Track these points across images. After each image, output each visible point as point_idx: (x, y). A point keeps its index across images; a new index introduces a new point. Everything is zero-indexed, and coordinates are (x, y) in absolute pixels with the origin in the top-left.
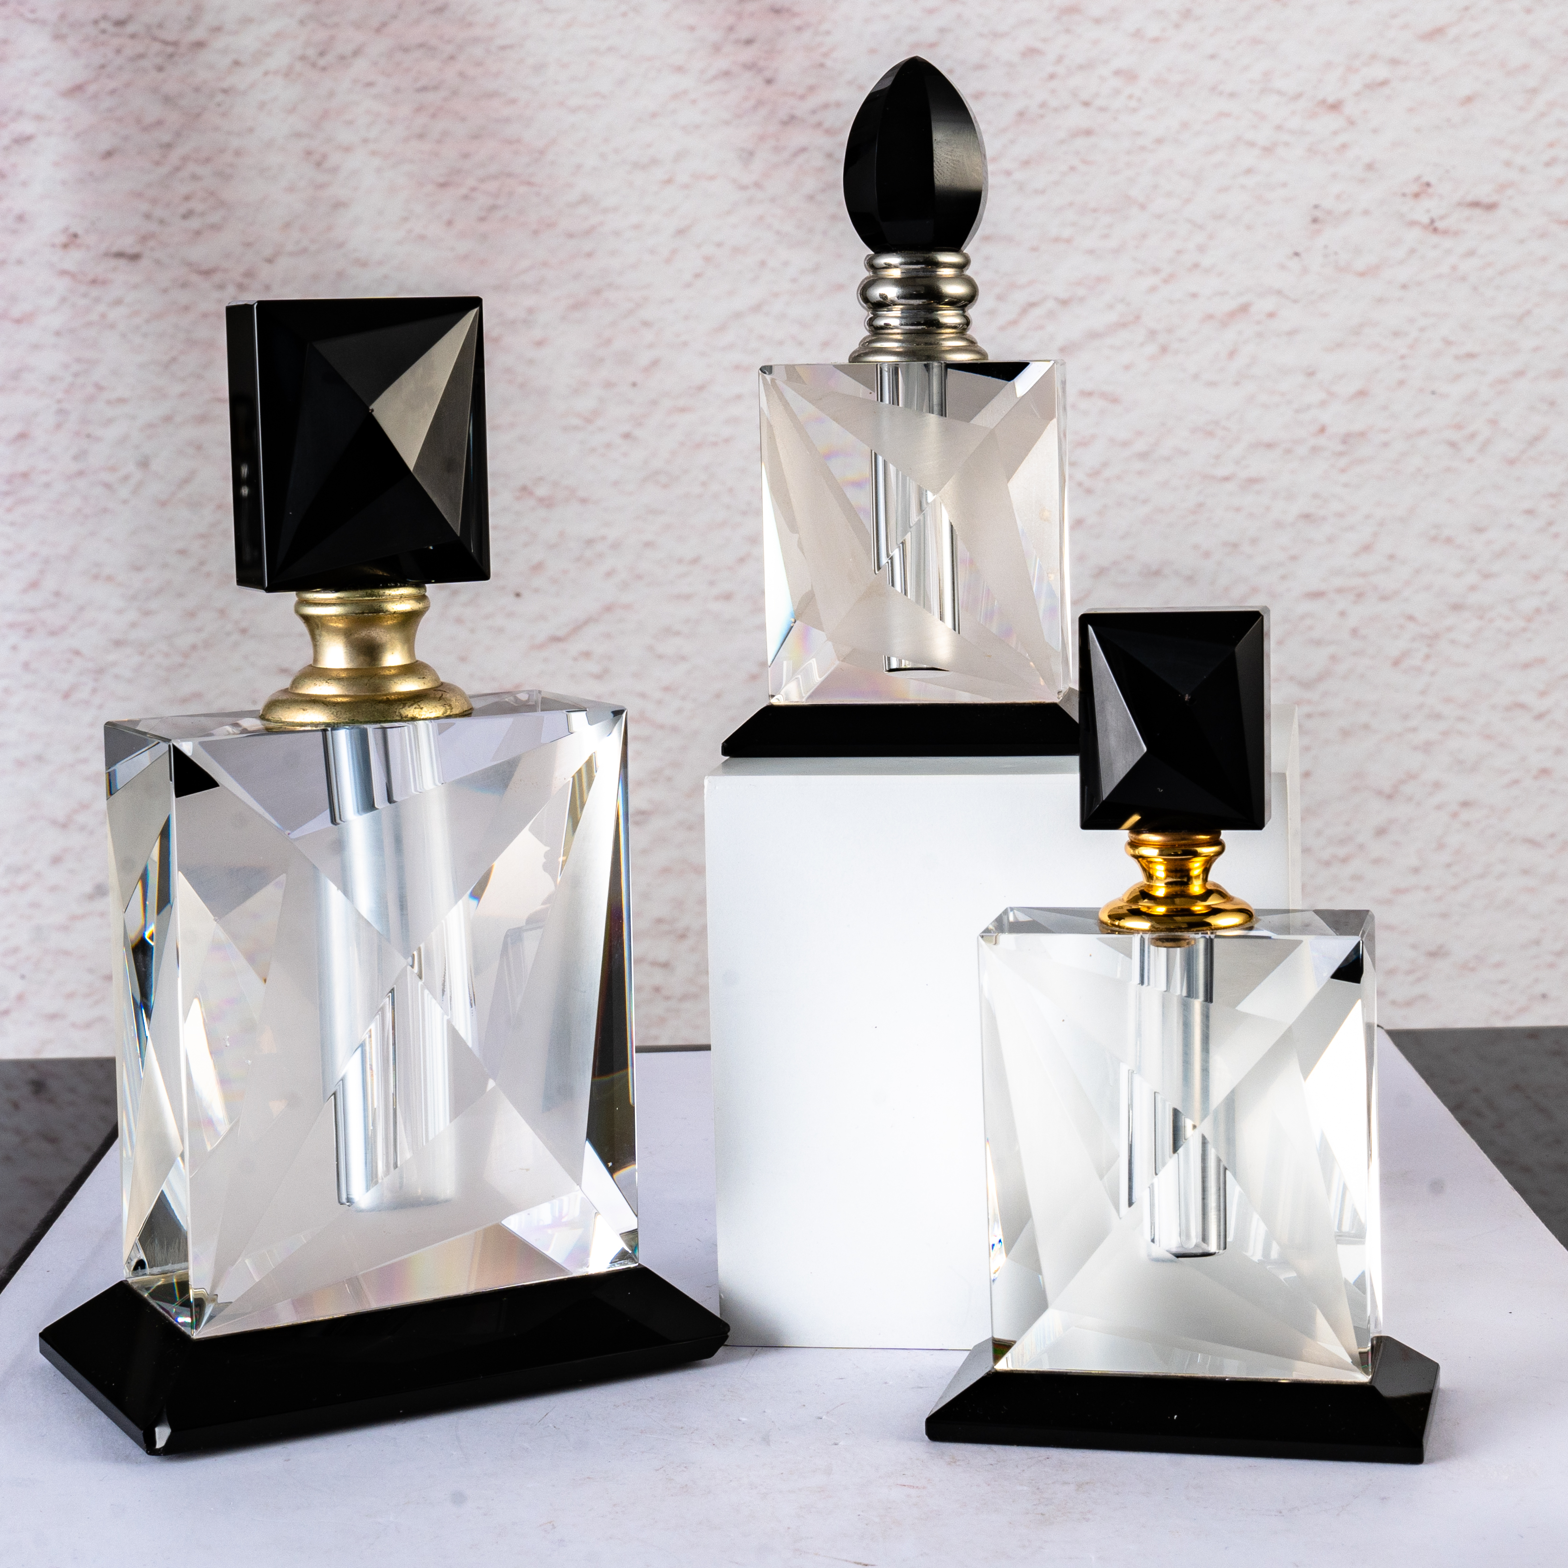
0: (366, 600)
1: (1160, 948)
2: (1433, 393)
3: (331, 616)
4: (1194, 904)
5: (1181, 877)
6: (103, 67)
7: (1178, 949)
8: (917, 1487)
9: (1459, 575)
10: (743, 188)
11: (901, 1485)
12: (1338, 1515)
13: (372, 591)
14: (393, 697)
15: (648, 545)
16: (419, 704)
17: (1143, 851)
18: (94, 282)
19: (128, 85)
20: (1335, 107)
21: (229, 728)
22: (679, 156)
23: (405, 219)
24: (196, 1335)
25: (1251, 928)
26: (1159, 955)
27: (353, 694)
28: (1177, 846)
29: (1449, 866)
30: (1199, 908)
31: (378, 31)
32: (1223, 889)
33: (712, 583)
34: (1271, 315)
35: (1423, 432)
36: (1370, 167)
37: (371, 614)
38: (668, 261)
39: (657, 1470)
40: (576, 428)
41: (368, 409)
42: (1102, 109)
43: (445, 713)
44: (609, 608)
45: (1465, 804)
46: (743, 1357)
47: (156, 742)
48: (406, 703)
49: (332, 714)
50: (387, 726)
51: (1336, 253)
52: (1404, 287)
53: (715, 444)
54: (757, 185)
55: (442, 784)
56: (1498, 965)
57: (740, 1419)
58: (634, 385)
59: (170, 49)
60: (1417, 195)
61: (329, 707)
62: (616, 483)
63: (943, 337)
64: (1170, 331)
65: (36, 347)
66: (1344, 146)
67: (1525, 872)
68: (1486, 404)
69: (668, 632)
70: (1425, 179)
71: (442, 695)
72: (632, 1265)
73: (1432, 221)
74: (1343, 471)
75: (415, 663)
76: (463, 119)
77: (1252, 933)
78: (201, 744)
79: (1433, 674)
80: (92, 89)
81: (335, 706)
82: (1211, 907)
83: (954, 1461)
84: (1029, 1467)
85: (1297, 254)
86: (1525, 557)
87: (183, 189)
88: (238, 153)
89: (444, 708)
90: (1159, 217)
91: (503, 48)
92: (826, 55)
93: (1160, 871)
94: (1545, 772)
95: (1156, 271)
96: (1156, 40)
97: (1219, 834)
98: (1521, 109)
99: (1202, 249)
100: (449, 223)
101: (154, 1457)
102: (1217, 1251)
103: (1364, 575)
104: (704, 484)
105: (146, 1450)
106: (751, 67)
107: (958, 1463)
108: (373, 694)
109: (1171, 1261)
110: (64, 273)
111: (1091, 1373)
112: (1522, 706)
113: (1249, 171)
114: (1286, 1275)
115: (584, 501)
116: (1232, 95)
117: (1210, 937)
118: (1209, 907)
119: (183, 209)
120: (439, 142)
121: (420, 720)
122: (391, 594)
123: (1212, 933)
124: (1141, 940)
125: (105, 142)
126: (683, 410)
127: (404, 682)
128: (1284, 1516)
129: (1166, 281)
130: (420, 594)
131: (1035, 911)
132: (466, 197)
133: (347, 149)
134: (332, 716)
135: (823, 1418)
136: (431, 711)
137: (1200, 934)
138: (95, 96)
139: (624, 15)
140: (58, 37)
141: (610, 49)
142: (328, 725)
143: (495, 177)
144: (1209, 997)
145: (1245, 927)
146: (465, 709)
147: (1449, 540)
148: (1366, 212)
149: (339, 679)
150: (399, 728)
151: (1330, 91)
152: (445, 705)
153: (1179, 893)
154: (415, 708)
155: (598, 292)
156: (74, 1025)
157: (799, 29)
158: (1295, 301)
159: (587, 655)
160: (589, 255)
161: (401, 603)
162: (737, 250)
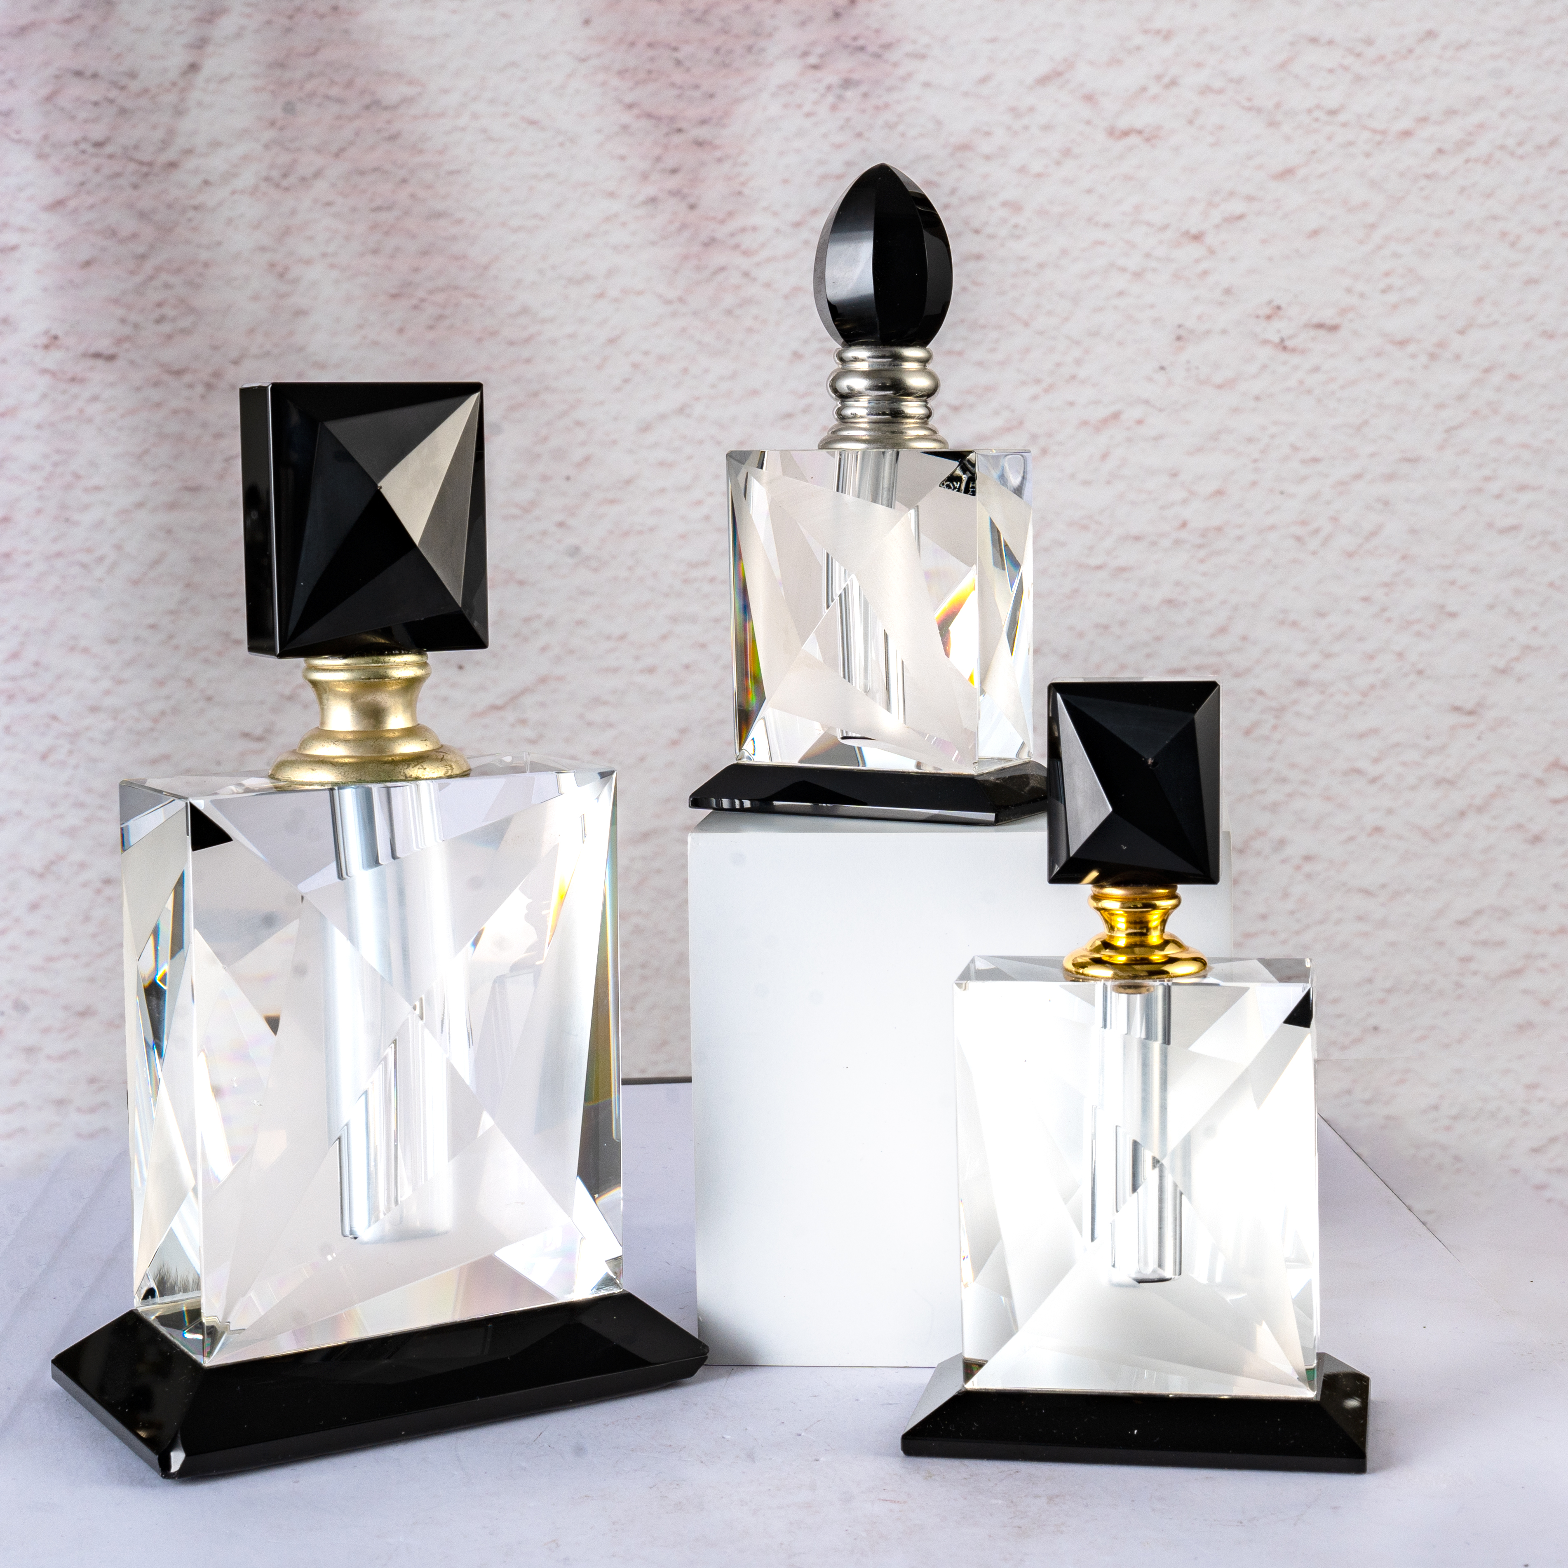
0: (372, 666)
1: (1120, 994)
2: (1282, 493)
3: (339, 681)
4: (1152, 953)
5: (1141, 928)
6: (82, 184)
7: (1138, 996)
8: (898, 1502)
9: (1303, 655)
10: (668, 302)
11: (882, 1500)
12: (1295, 1524)
13: (378, 658)
14: (397, 758)
15: (580, 623)
16: (423, 764)
17: (1105, 904)
18: (73, 380)
19: (105, 201)
20: (1197, 237)
21: (233, 788)
22: (610, 273)
23: (360, 327)
24: (208, 1362)
25: (1205, 977)
26: (1120, 1001)
27: (359, 755)
28: (1138, 899)
29: (1292, 913)
30: (1157, 957)
31: (337, 155)
32: (1179, 939)
33: (637, 658)
34: (1140, 422)
35: (1272, 528)
36: (1228, 291)
37: (377, 680)
38: (599, 367)
39: (651, 1488)
40: (514, 517)
41: (376, 485)
42: (991, 237)
43: (446, 773)
44: (543, 680)
45: (1308, 858)
46: (720, 1376)
47: (172, 799)
48: (411, 764)
49: (340, 773)
50: (390, 786)
51: (1197, 368)
52: (1257, 398)
53: (641, 533)
54: (681, 300)
55: (443, 841)
56: (1335, 1001)
57: (724, 1436)
58: (568, 478)
59: (145, 169)
60: (1269, 317)
61: (337, 767)
62: (550, 567)
63: (908, 426)
64: (1050, 435)
65: (19, 438)
66: (1205, 273)
67: (1360, 918)
68: (1328, 503)
69: (597, 701)
70: (1275, 303)
71: (444, 756)
72: (616, 1291)
73: (1282, 340)
74: (1202, 561)
75: (416, 726)
76: (414, 237)
77: (1206, 981)
78: (212, 801)
79: (1280, 742)
80: (72, 204)
81: (342, 766)
82: (1168, 957)
83: (929, 1476)
84: (1001, 1481)
85: (1162, 368)
86: (1361, 639)
87: (155, 296)
88: (206, 265)
89: (446, 768)
90: (1041, 333)
91: (451, 173)
92: (743, 184)
93: (1121, 922)
94: (1377, 830)
95: (1038, 381)
96: (1039, 175)
97: (1176, 888)
98: (1361, 242)
99: (1078, 362)
100: (401, 331)
101: (169, 1481)
102: (1173, 1277)
103: (1220, 654)
104: (630, 569)
105: (160, 1474)
106: (676, 193)
107: (933, 1478)
108: (379, 755)
109: (1134, 1286)
110: (44, 371)
111: (1056, 1391)
112: (1358, 771)
113: (1121, 294)
114: (1230, 1297)
115: (521, 583)
116: (1107, 226)
117: (1167, 984)
118: (1166, 956)
119: (156, 315)
120: (392, 256)
121: (423, 779)
122: (396, 661)
123: (1169, 981)
124: (1104, 987)
125: (84, 253)
126: (612, 502)
127: (408, 743)
128: (1244, 1526)
129: (1046, 391)
130: (422, 662)
131: (997, 959)
132: (415, 307)
133: (308, 262)
134: (340, 775)
135: (802, 1434)
136: (433, 771)
137: (1158, 981)
138: (75, 211)
139: (561, 145)
140: (41, 156)
141: (549, 175)
142: (336, 784)
143: (442, 290)
144: (1167, 1040)
145: (1200, 975)
146: (464, 770)
147: (1294, 624)
148: (1224, 332)
149: (346, 741)
150: (402, 787)
151: (1193, 224)
152: (446, 765)
153: (1138, 943)
154: (419, 769)
155: (536, 394)
156: (49, 1057)
157: (720, 160)
158: (1161, 410)
159: (523, 722)
160: (528, 361)
161: (405, 669)
162: (661, 358)
